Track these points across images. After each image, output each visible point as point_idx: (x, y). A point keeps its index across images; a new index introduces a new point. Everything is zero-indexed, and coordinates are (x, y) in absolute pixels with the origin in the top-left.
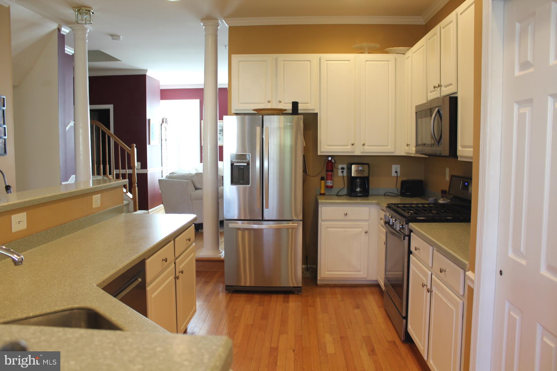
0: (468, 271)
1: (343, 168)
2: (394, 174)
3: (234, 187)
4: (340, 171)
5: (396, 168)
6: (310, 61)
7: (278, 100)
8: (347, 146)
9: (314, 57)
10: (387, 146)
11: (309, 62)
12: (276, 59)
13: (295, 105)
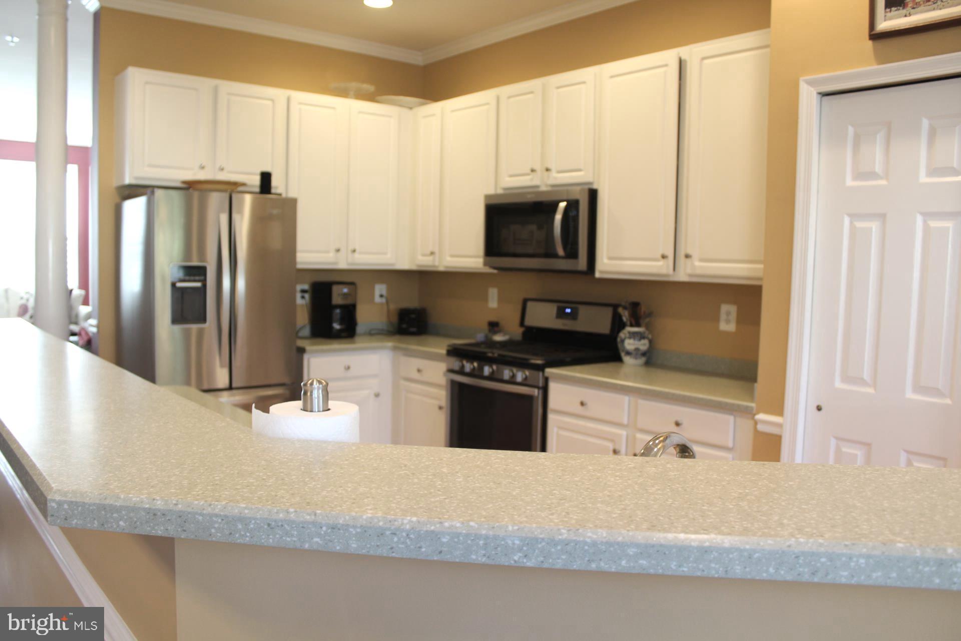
0: (758, 413)
1: (303, 291)
2: (377, 299)
3: (178, 328)
4: (299, 295)
5: (380, 289)
6: (273, 100)
7: (218, 166)
8: (328, 252)
9: (279, 94)
10: (385, 254)
11: (269, 103)
12: (216, 90)
13: (266, 178)
